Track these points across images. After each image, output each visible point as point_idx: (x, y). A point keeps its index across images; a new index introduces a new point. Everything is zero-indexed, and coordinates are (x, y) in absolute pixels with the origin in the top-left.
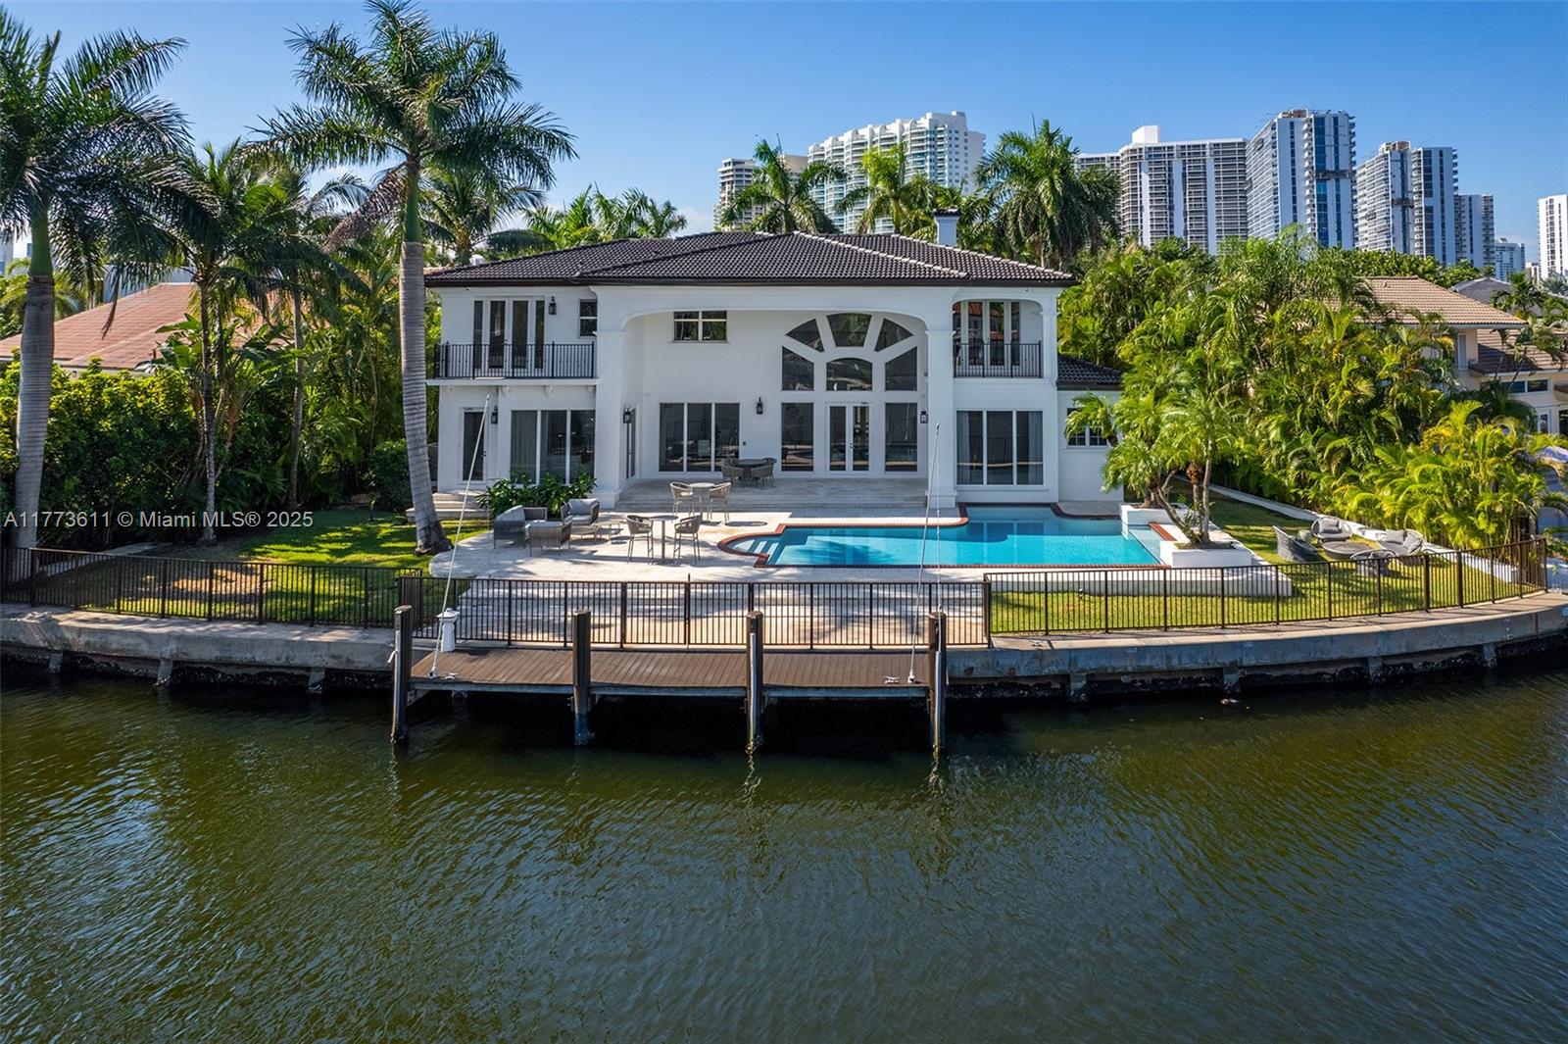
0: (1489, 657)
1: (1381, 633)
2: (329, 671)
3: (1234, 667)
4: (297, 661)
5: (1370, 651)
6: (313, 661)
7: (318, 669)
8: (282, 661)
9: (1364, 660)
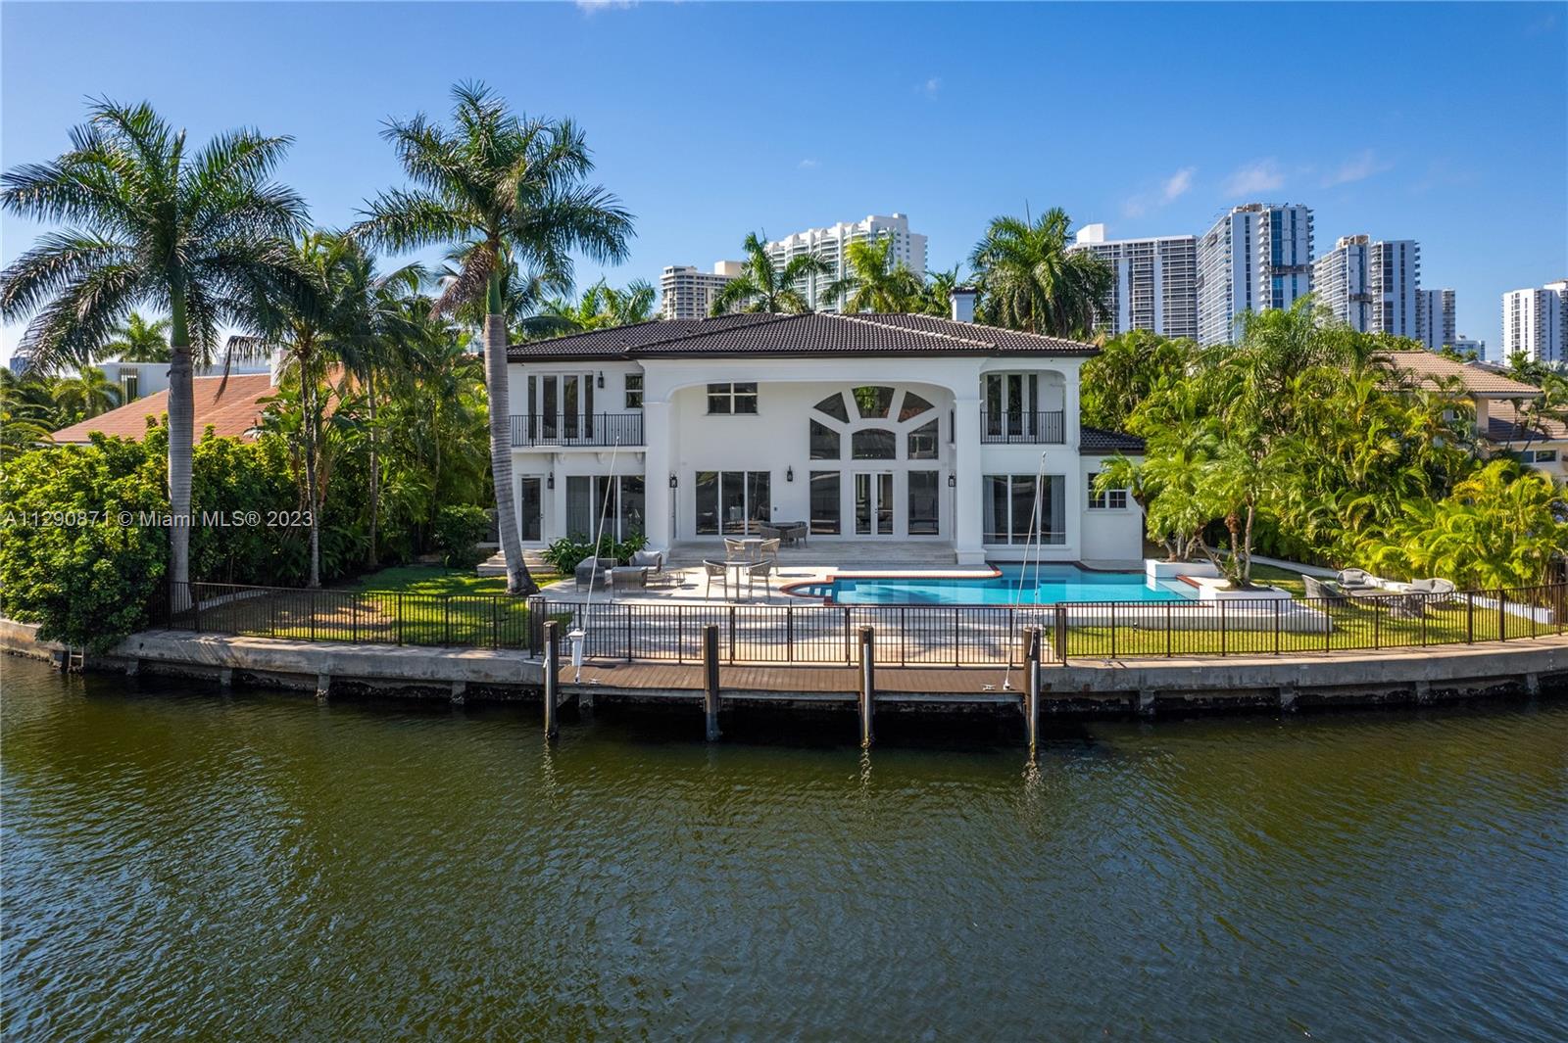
0: (1532, 684)
1: (1429, 659)
2: (468, 684)
3: (1292, 687)
4: (441, 675)
5: (1417, 676)
6: (455, 675)
7: (459, 682)
8: (428, 676)
9: (1412, 684)
